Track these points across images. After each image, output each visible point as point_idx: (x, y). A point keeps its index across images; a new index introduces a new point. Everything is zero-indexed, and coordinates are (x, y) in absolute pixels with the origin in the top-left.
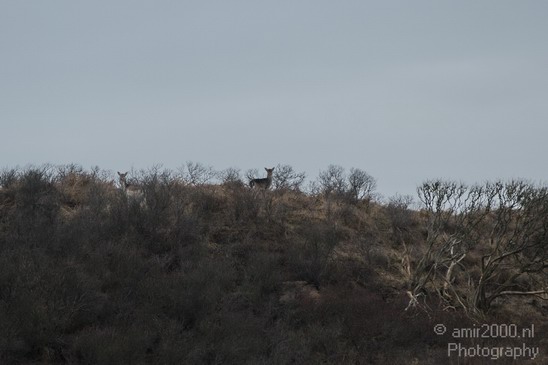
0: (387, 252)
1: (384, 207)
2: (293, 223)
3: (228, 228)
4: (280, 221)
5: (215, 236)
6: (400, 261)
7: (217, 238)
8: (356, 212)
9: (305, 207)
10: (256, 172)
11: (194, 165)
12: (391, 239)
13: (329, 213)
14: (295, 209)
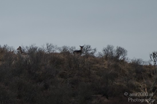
0: (135, 83)
1: (130, 63)
2: (93, 70)
3: (66, 72)
4: (88, 69)
5: (60, 75)
6: (141, 87)
7: (62, 76)
8: (120, 65)
9: (98, 63)
10: (75, 48)
11: (49, 44)
12: (135, 77)
13: (109, 66)
14: (93, 64)
